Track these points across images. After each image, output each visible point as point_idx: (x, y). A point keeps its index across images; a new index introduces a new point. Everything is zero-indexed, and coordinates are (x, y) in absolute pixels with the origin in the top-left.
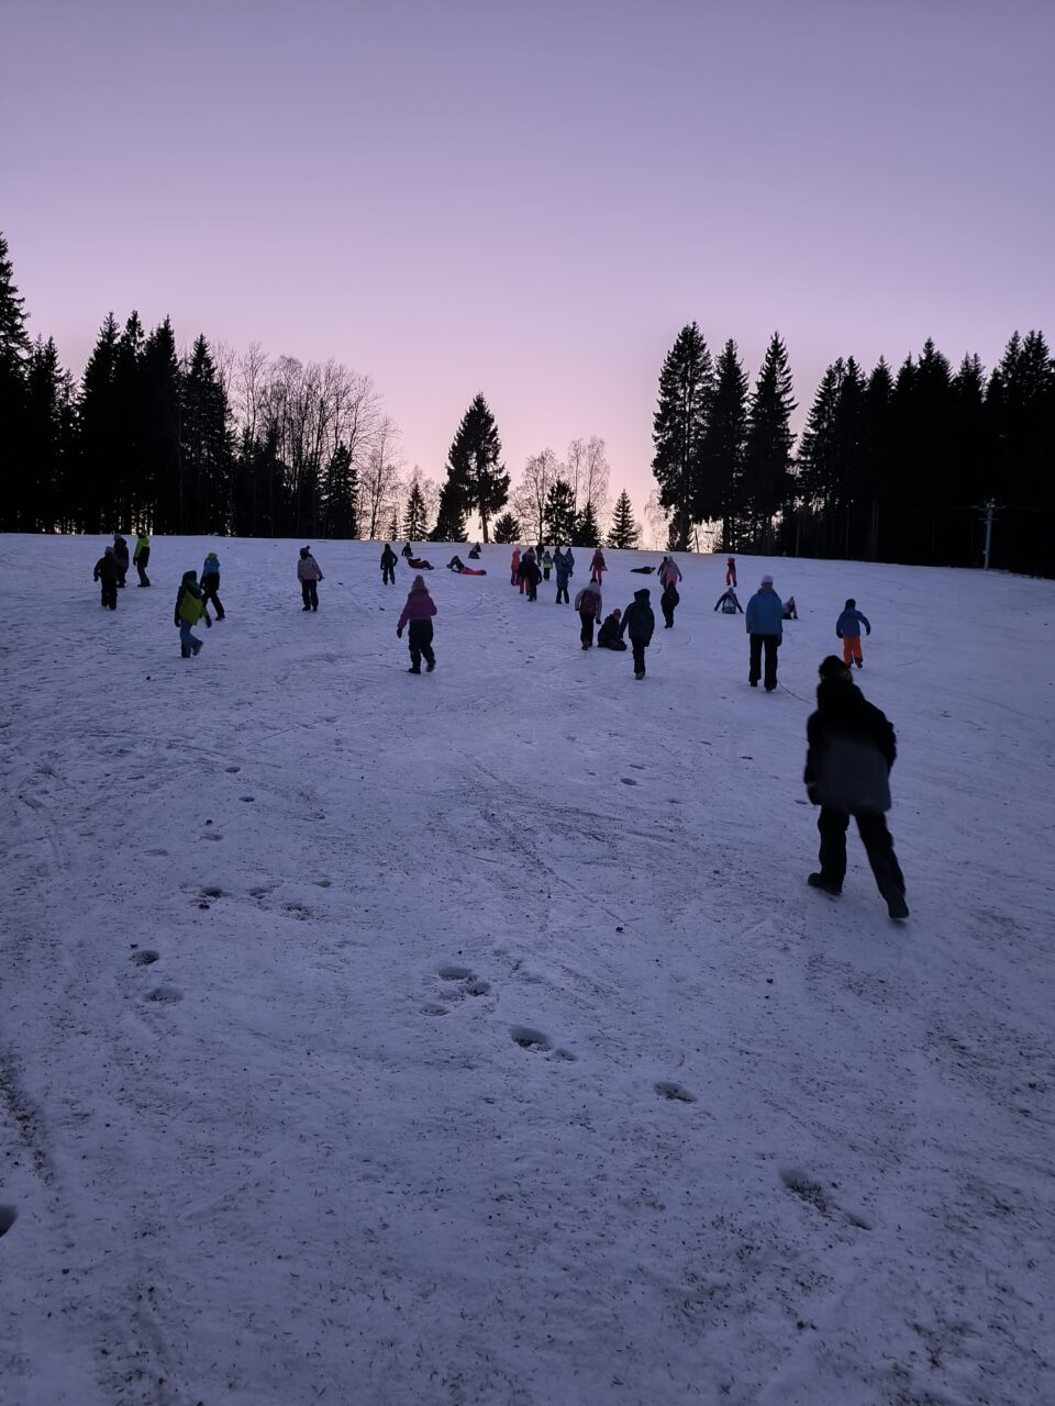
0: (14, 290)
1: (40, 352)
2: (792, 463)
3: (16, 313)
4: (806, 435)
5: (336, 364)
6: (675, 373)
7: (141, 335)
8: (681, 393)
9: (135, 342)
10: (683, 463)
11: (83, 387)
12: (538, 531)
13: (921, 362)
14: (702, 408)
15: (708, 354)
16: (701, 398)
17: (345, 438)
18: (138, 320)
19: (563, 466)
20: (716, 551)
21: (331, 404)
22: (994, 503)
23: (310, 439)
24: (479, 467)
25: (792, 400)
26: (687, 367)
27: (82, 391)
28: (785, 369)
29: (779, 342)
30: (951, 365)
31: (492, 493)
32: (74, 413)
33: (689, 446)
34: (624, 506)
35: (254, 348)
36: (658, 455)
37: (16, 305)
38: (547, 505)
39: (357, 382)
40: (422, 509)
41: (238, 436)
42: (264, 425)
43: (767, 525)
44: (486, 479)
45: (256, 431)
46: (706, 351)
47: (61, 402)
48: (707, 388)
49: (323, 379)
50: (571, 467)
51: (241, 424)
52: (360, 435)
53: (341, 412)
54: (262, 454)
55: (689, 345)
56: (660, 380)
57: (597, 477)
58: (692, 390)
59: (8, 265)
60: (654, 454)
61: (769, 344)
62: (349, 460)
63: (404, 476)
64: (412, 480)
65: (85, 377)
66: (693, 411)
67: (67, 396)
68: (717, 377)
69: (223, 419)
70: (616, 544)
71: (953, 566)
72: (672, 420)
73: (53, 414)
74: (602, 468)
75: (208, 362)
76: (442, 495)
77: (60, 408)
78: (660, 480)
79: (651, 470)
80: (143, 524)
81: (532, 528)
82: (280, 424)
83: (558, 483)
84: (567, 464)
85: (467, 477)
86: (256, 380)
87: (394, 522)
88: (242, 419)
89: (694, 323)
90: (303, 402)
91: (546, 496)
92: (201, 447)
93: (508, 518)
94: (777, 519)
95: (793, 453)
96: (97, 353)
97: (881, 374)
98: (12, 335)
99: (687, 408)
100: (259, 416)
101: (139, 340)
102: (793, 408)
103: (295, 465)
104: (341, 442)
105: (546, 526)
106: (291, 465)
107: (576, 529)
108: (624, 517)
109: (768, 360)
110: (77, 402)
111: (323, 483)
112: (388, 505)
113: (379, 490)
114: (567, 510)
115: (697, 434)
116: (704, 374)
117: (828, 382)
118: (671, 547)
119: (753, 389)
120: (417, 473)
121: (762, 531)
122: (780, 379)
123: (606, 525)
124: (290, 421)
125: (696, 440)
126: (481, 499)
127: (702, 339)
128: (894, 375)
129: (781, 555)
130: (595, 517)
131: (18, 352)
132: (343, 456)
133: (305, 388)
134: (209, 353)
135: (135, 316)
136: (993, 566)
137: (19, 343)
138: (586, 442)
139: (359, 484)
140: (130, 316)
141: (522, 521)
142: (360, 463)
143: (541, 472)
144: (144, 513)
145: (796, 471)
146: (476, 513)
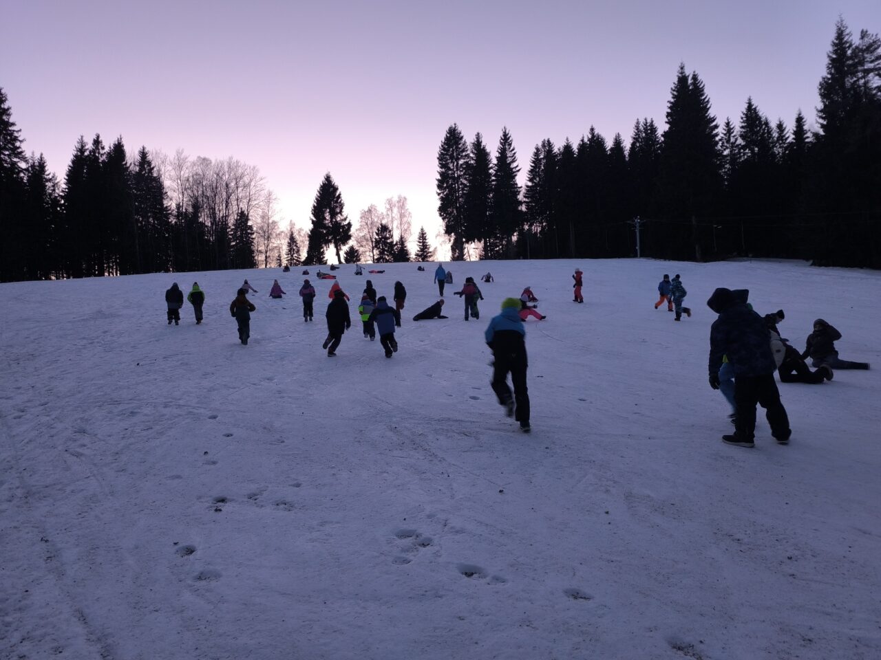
0: (13, 124)
1: (34, 163)
2: (521, 203)
3: (16, 139)
4: (527, 186)
5: (234, 160)
6: (447, 154)
7: (103, 148)
8: (451, 165)
9: (99, 153)
10: (457, 208)
11: (66, 184)
12: (372, 255)
13: (589, 140)
14: (464, 174)
15: (465, 142)
16: (464, 168)
17: (243, 206)
18: (100, 139)
19: (383, 214)
20: (481, 259)
21: (233, 184)
22: (640, 219)
23: (221, 208)
24: (331, 218)
25: (517, 166)
26: (453, 150)
27: (64, 186)
28: (512, 148)
29: (507, 132)
30: (606, 141)
31: (341, 234)
32: (59, 201)
33: (459, 197)
34: (423, 237)
35: (179, 153)
36: (441, 204)
37: (16, 134)
38: (376, 239)
39: (248, 171)
40: (297, 246)
41: (172, 208)
42: (190, 200)
43: (509, 241)
44: (337, 225)
45: (185, 205)
46: (464, 140)
47: (50, 194)
48: (466, 163)
49: (226, 169)
50: (388, 215)
51: (174, 201)
52: (253, 203)
53: (240, 189)
54: (189, 219)
55: (453, 139)
56: (438, 158)
57: (405, 219)
58: (458, 164)
59: (8, 109)
60: (438, 203)
61: (501, 134)
62: (247, 220)
63: (283, 227)
64: (289, 229)
65: (67, 178)
66: (459, 176)
67: (54, 190)
68: (472, 155)
69: (162, 199)
70: (420, 260)
71: (619, 258)
72: (447, 183)
73: (45, 203)
74: (407, 214)
75: (149, 163)
76: (309, 236)
77: (50, 198)
78: (443, 219)
79: (438, 213)
80: (113, 270)
81: (368, 253)
82: (200, 199)
83: (381, 225)
84: (385, 213)
85: (325, 225)
86: (182, 173)
87: (279, 256)
88: (174, 198)
89: (455, 124)
90: (214, 185)
91: (374, 233)
92: (149, 217)
93: (352, 248)
94: (514, 238)
95: (521, 197)
96: (73, 162)
97: (568, 148)
98: (14, 153)
99: (456, 175)
100: (186, 195)
101: (102, 152)
102: (519, 171)
103: (212, 224)
104: (241, 209)
105: (376, 252)
106: (210, 225)
107: (395, 252)
108: (423, 243)
109: (501, 143)
110: (61, 194)
111: (231, 235)
112: (275, 245)
113: (268, 237)
114: (389, 241)
115: (463, 189)
116: (464, 154)
117: (537, 154)
118: (454, 259)
119: (495, 161)
120: (292, 225)
121: (506, 245)
122: (509, 154)
123: (413, 248)
124: (208, 198)
125: (463, 194)
126: (334, 238)
127: (460, 133)
128: (575, 148)
129: (519, 259)
130: (406, 244)
131: (19, 164)
132: (243, 217)
133: (215, 176)
134: (149, 157)
135: (98, 137)
136: (642, 256)
137: (19, 158)
138: (395, 199)
139: (255, 234)
140: (95, 137)
141: (361, 249)
142: (254, 221)
143: (370, 219)
144: (113, 262)
145: (523, 208)
146: (332, 246)
